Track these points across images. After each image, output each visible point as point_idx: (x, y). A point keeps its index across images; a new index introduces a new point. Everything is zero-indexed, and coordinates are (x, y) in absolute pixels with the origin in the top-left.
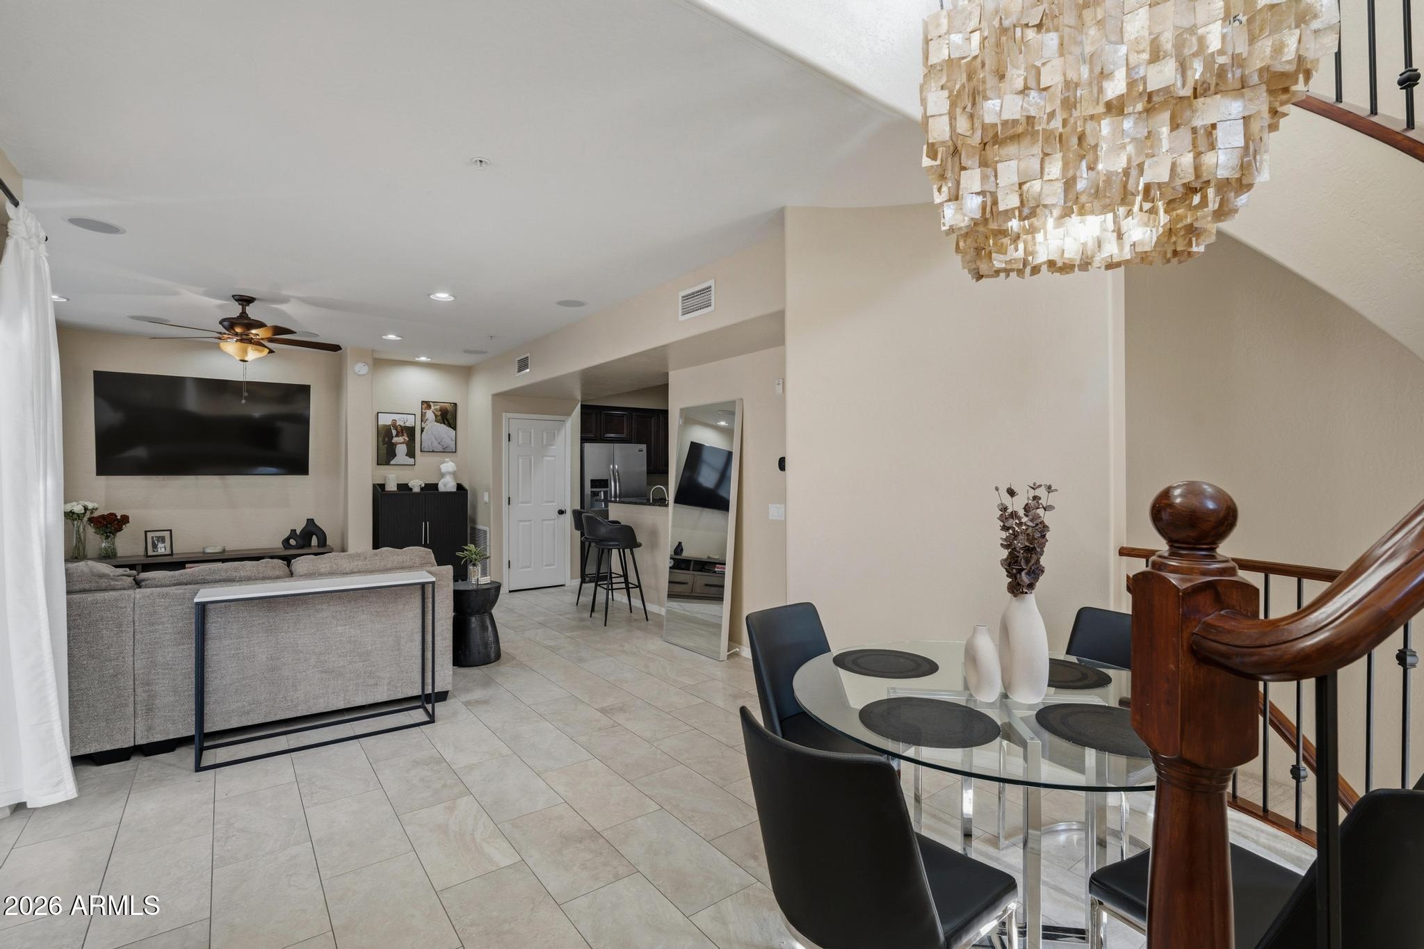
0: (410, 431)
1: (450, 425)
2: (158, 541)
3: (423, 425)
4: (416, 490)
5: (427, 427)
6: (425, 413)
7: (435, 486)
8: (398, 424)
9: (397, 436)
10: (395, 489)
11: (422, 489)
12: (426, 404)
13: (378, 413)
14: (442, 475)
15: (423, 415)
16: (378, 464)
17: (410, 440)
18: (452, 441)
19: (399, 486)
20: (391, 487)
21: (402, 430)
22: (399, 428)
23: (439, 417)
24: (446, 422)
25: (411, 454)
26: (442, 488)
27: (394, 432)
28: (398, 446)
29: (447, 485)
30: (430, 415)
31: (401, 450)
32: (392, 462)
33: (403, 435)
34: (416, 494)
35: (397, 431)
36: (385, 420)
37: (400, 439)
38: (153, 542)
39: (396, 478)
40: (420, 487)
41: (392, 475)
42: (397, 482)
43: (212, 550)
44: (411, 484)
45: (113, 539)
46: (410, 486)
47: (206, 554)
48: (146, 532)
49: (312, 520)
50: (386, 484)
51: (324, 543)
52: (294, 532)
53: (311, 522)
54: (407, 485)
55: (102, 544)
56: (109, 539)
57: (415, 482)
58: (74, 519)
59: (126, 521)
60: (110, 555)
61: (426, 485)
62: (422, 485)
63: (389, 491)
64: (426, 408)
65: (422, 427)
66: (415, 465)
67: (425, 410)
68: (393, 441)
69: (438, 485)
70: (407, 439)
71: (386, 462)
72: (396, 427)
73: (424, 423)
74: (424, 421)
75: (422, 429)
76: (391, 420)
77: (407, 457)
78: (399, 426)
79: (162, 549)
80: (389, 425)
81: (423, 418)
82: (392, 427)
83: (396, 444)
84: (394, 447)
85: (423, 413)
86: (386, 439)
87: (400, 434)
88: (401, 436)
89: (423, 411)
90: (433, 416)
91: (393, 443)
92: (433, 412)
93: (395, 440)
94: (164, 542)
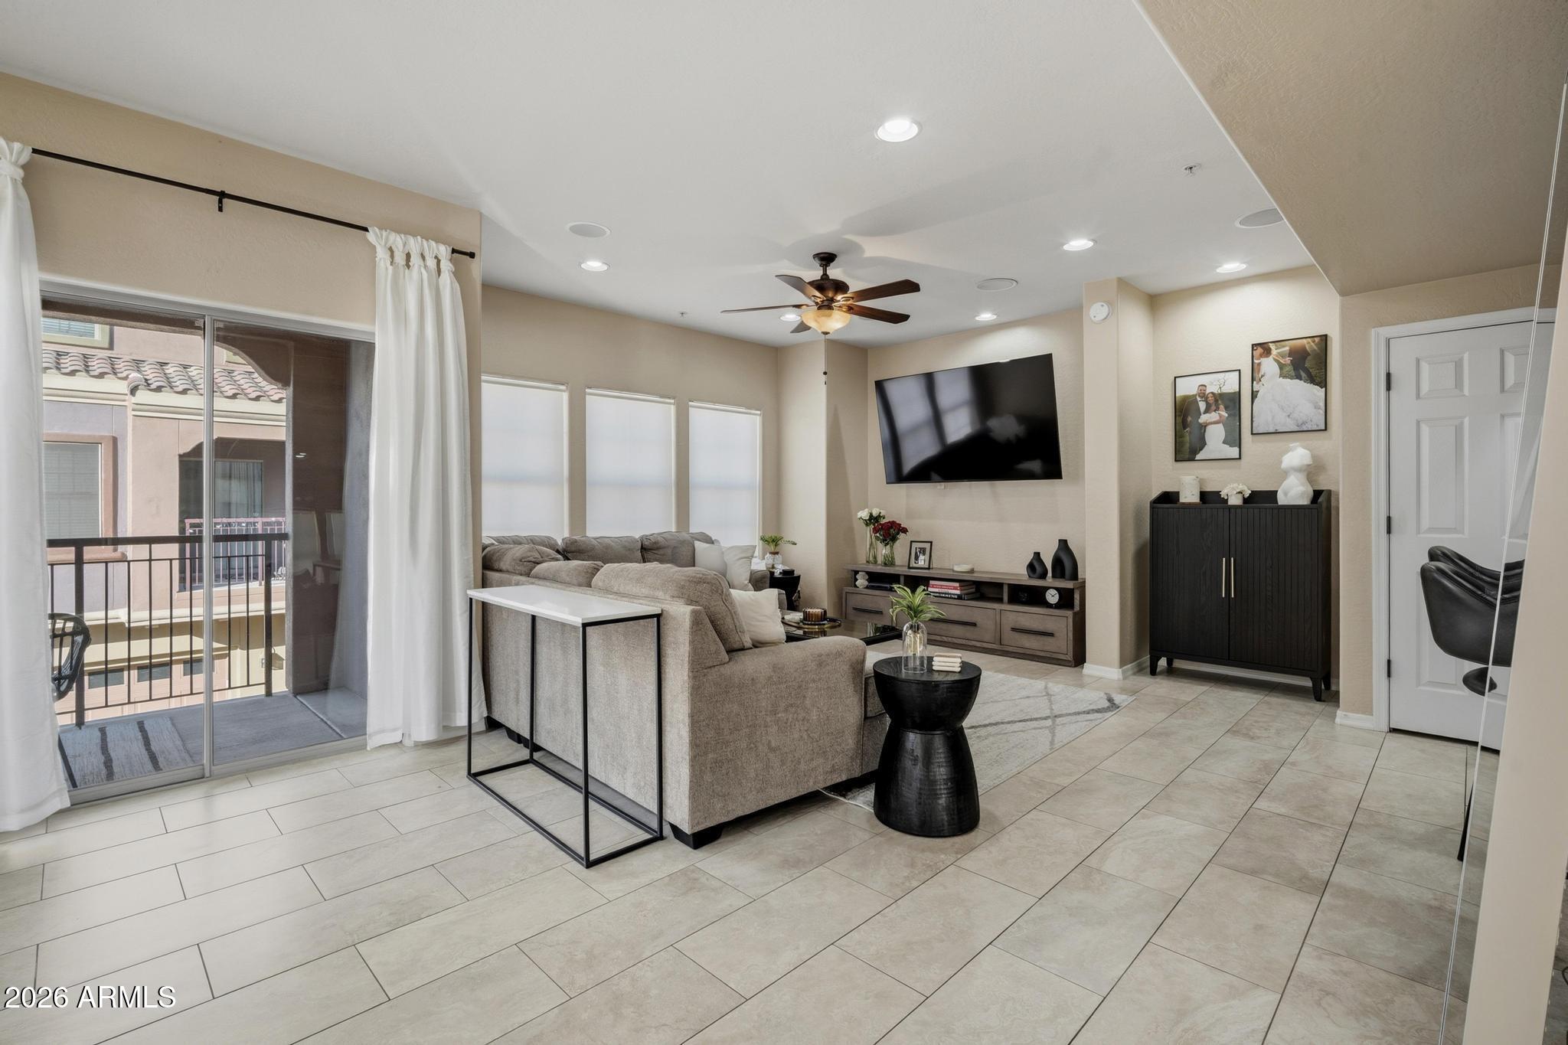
1: (1312, 380)
2: (920, 553)
3: (1256, 387)
4: (1235, 501)
5: (1262, 388)
6: (1259, 364)
7: (1272, 495)
8: (1208, 392)
9: (1207, 411)
10: (1195, 499)
11: (1246, 501)
12: (1263, 349)
13: (1175, 378)
14: (1285, 474)
15: (1255, 368)
16: (1176, 461)
17: (1230, 415)
18: (1317, 407)
19: (1204, 495)
20: (1189, 496)
21: (1216, 401)
22: (1211, 399)
23: (1290, 368)
24: (1303, 375)
25: (1234, 438)
26: (1282, 500)
27: (1202, 406)
28: (1209, 429)
29: (1293, 492)
30: (1269, 366)
31: (1215, 435)
32: (1198, 457)
33: (1217, 409)
34: (1236, 507)
35: (1206, 401)
36: (1188, 388)
37: (1213, 416)
38: (916, 553)
39: (1201, 482)
40: (1240, 496)
41: (1194, 477)
42: (1200, 488)
43: (961, 568)
44: (1226, 491)
45: (892, 547)
46: (1223, 495)
47: (954, 571)
48: (912, 542)
49: (1065, 542)
50: (1178, 493)
51: (1074, 576)
52: (1037, 555)
53: (1064, 544)
54: (1218, 493)
55: (883, 551)
56: (888, 546)
57: (1233, 489)
58: (867, 525)
59: (905, 531)
60: (889, 562)
61: (1254, 494)
62: (1247, 494)
63: (1183, 503)
64: (1261, 356)
65: (1254, 390)
66: (1240, 458)
67: (1259, 359)
68: (1201, 421)
69: (1277, 491)
70: (1227, 415)
71: (1187, 456)
72: (1204, 396)
73: (1258, 383)
74: (1257, 379)
75: (1254, 395)
76: (1200, 386)
77: (1227, 446)
78: (1211, 395)
79: (922, 561)
80: (1195, 396)
81: (1256, 375)
82: (1199, 399)
83: (1205, 426)
84: (1203, 431)
85: (1255, 366)
86: (1189, 419)
87: (1213, 407)
88: (1215, 411)
89: (1256, 361)
90: (1276, 368)
91: (1200, 424)
92: (1275, 360)
93: (1204, 418)
94: (924, 555)
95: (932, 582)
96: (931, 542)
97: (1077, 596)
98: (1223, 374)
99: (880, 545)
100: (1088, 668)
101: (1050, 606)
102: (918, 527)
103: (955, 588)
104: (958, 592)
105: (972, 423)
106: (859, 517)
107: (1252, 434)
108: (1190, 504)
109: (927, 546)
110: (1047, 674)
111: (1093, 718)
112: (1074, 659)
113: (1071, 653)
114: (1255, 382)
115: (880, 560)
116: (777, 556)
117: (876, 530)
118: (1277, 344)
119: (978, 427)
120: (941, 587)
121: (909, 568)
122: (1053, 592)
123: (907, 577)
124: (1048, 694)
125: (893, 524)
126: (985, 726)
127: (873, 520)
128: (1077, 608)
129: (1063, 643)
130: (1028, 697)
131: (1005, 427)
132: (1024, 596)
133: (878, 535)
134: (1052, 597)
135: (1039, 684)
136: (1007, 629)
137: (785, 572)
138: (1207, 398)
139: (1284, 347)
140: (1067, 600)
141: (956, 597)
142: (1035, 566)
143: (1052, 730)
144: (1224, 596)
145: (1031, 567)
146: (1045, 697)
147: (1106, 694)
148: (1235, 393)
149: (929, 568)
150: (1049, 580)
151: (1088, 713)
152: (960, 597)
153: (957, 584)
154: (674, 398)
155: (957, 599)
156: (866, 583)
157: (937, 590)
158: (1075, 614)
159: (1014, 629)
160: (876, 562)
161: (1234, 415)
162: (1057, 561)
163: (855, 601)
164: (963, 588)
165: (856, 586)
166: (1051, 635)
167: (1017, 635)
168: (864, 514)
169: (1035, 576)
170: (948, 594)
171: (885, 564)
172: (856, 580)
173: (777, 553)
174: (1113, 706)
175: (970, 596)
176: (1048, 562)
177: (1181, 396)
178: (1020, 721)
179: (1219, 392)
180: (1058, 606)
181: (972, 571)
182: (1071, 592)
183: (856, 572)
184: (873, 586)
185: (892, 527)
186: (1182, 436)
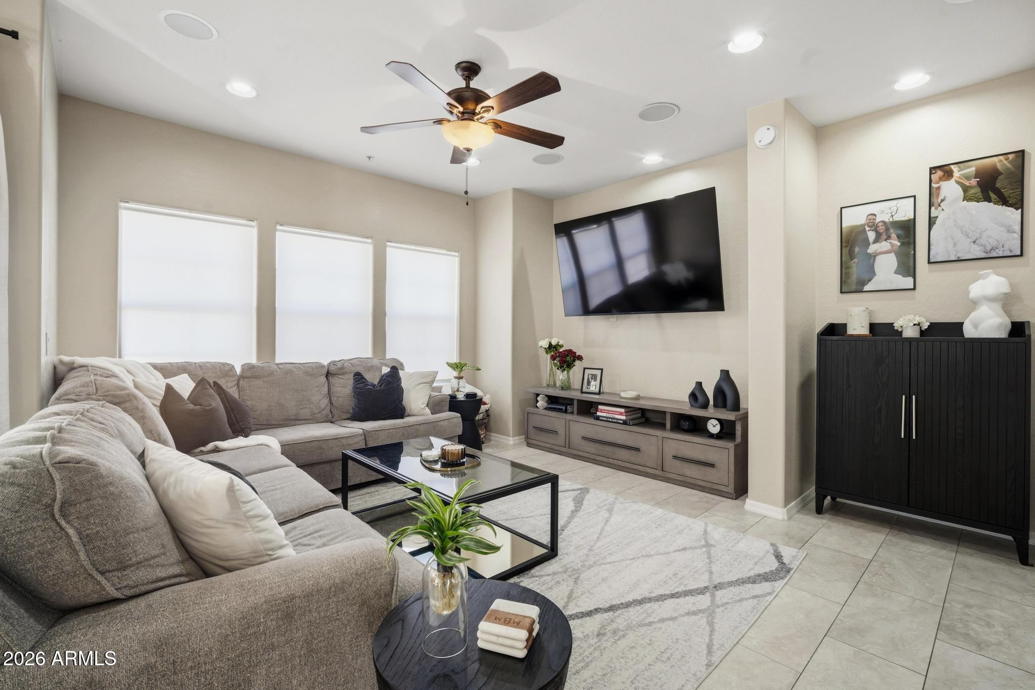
0: (907, 230)
1: (1005, 202)
2: (592, 379)
3: (934, 213)
4: (910, 333)
5: (944, 214)
6: (939, 188)
7: (955, 328)
8: (878, 220)
9: (876, 241)
10: (864, 331)
11: (923, 333)
12: (946, 171)
13: (841, 208)
15: (933, 193)
16: (841, 292)
17: (903, 244)
18: (1011, 231)
19: (873, 327)
20: (858, 327)
21: (887, 229)
22: (881, 229)
23: (976, 190)
24: (993, 198)
25: (908, 267)
27: (871, 235)
28: (879, 259)
30: (950, 189)
31: (886, 264)
32: (866, 288)
33: (889, 237)
34: (910, 340)
35: (876, 230)
36: (855, 218)
37: (884, 245)
38: (588, 379)
39: (871, 313)
40: (917, 327)
41: (864, 308)
42: (870, 320)
43: (628, 394)
44: (901, 323)
45: (568, 372)
46: (897, 326)
47: (622, 398)
48: (585, 369)
49: (727, 372)
50: (845, 325)
51: (736, 407)
52: (699, 384)
53: (725, 374)
54: (891, 325)
55: (561, 376)
56: (565, 372)
57: (910, 321)
58: (547, 353)
59: (580, 358)
60: (566, 387)
61: (932, 325)
62: (925, 326)
63: (852, 336)
64: (941, 179)
65: (932, 216)
66: (914, 289)
67: (938, 183)
68: (869, 251)
69: (962, 323)
70: (899, 244)
71: (854, 288)
72: (874, 227)
73: (936, 209)
74: (936, 204)
75: (931, 222)
76: (867, 217)
77: (900, 277)
78: (882, 224)
79: (594, 386)
80: (863, 225)
81: (934, 200)
82: (867, 229)
83: (875, 256)
84: (872, 261)
85: (934, 191)
86: (857, 249)
87: (884, 237)
88: (886, 240)
89: (934, 185)
90: (959, 191)
91: (869, 255)
92: (957, 182)
93: (872, 249)
94: (595, 380)
95: (600, 407)
96: (602, 370)
97: (738, 427)
98: (895, 202)
99: (559, 372)
100: (750, 504)
101: (712, 436)
102: (591, 355)
103: (621, 414)
104: (624, 418)
105: (650, 267)
106: (540, 345)
107: (929, 262)
108: (859, 336)
109: (598, 373)
110: (707, 510)
111: (760, 593)
112: (735, 492)
113: (732, 486)
114: (933, 208)
115: (558, 384)
116: (461, 380)
117: (553, 358)
118: (961, 165)
119: (654, 270)
120: (608, 412)
121: (582, 392)
122: (715, 422)
123: (580, 402)
124: (708, 545)
125: (570, 352)
126: (628, 605)
127: (551, 347)
128: (738, 439)
129: (725, 474)
130: (685, 549)
131: (677, 272)
132: (686, 424)
133: (556, 362)
134: (714, 427)
135: (698, 525)
136: (668, 455)
137: (468, 396)
138: (877, 227)
139: (968, 167)
140: (727, 431)
141: (622, 422)
142: (697, 395)
143: (710, 613)
144: (903, 437)
145: (693, 396)
146: (704, 549)
147: (772, 545)
148: (909, 220)
149: (599, 393)
150: (711, 411)
151: (754, 582)
152: (625, 423)
153: (622, 410)
154: (371, 238)
155: (623, 424)
156: (545, 405)
157: (604, 415)
158: (736, 446)
159: (675, 457)
160: (555, 385)
161: (909, 243)
162: (719, 391)
163: (535, 421)
164: (628, 414)
165: (537, 407)
166: (712, 465)
167: (678, 463)
168: (544, 343)
169: (697, 405)
170: (615, 419)
171: (562, 388)
172: (537, 401)
173: (462, 378)
174: (783, 570)
175: (636, 422)
176: (710, 392)
177: (845, 227)
178: (673, 596)
179: (891, 220)
180: (718, 437)
181: (638, 398)
182: (732, 423)
183: (538, 395)
184: (551, 408)
185: (567, 355)
186: (848, 268)
